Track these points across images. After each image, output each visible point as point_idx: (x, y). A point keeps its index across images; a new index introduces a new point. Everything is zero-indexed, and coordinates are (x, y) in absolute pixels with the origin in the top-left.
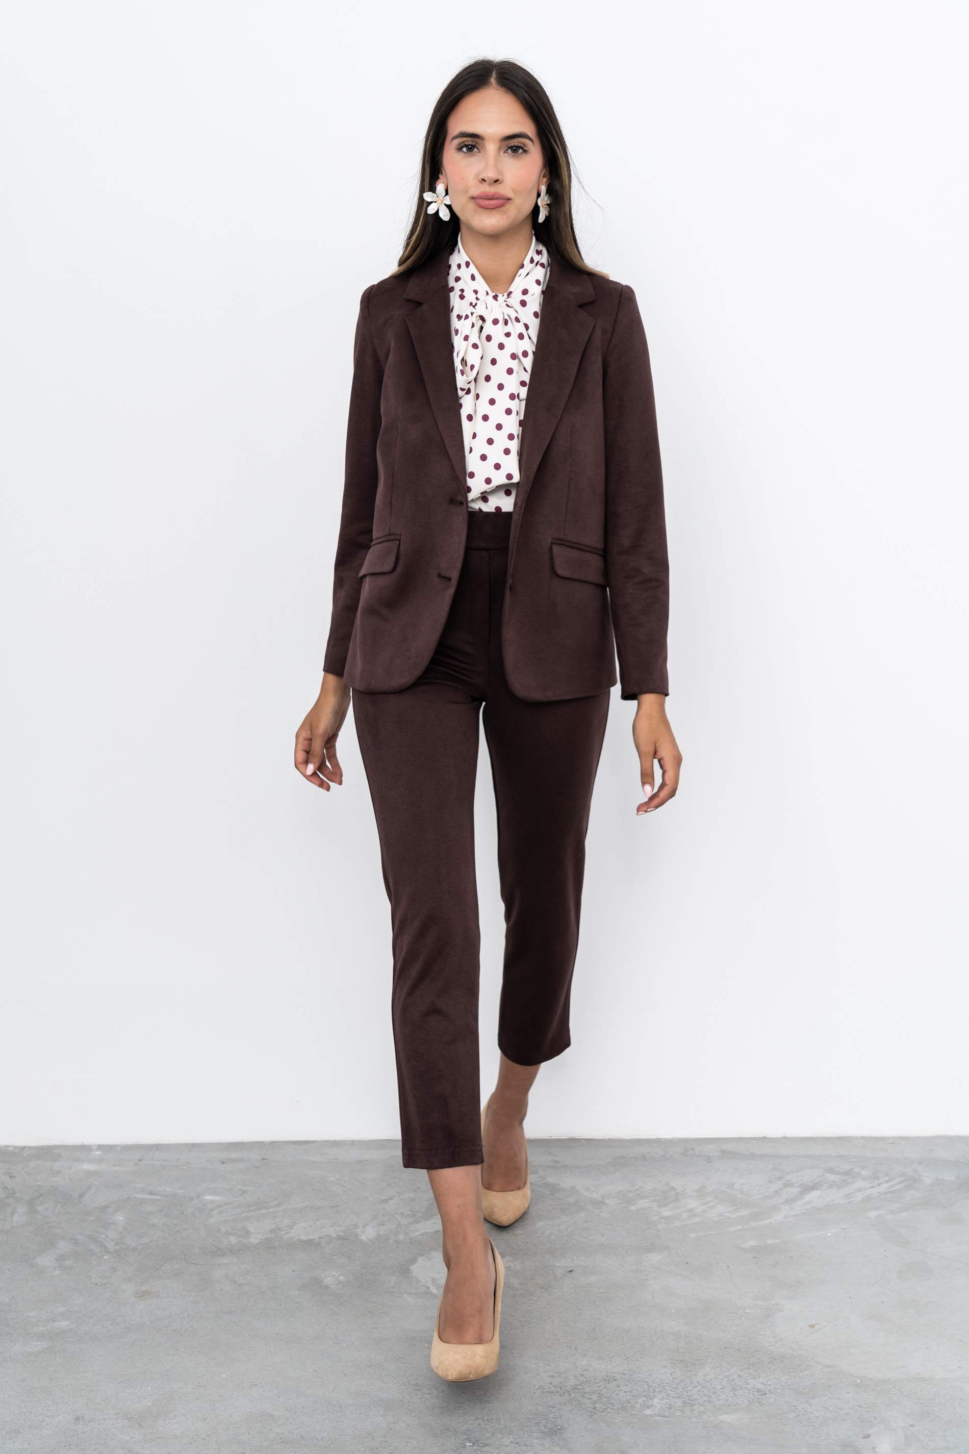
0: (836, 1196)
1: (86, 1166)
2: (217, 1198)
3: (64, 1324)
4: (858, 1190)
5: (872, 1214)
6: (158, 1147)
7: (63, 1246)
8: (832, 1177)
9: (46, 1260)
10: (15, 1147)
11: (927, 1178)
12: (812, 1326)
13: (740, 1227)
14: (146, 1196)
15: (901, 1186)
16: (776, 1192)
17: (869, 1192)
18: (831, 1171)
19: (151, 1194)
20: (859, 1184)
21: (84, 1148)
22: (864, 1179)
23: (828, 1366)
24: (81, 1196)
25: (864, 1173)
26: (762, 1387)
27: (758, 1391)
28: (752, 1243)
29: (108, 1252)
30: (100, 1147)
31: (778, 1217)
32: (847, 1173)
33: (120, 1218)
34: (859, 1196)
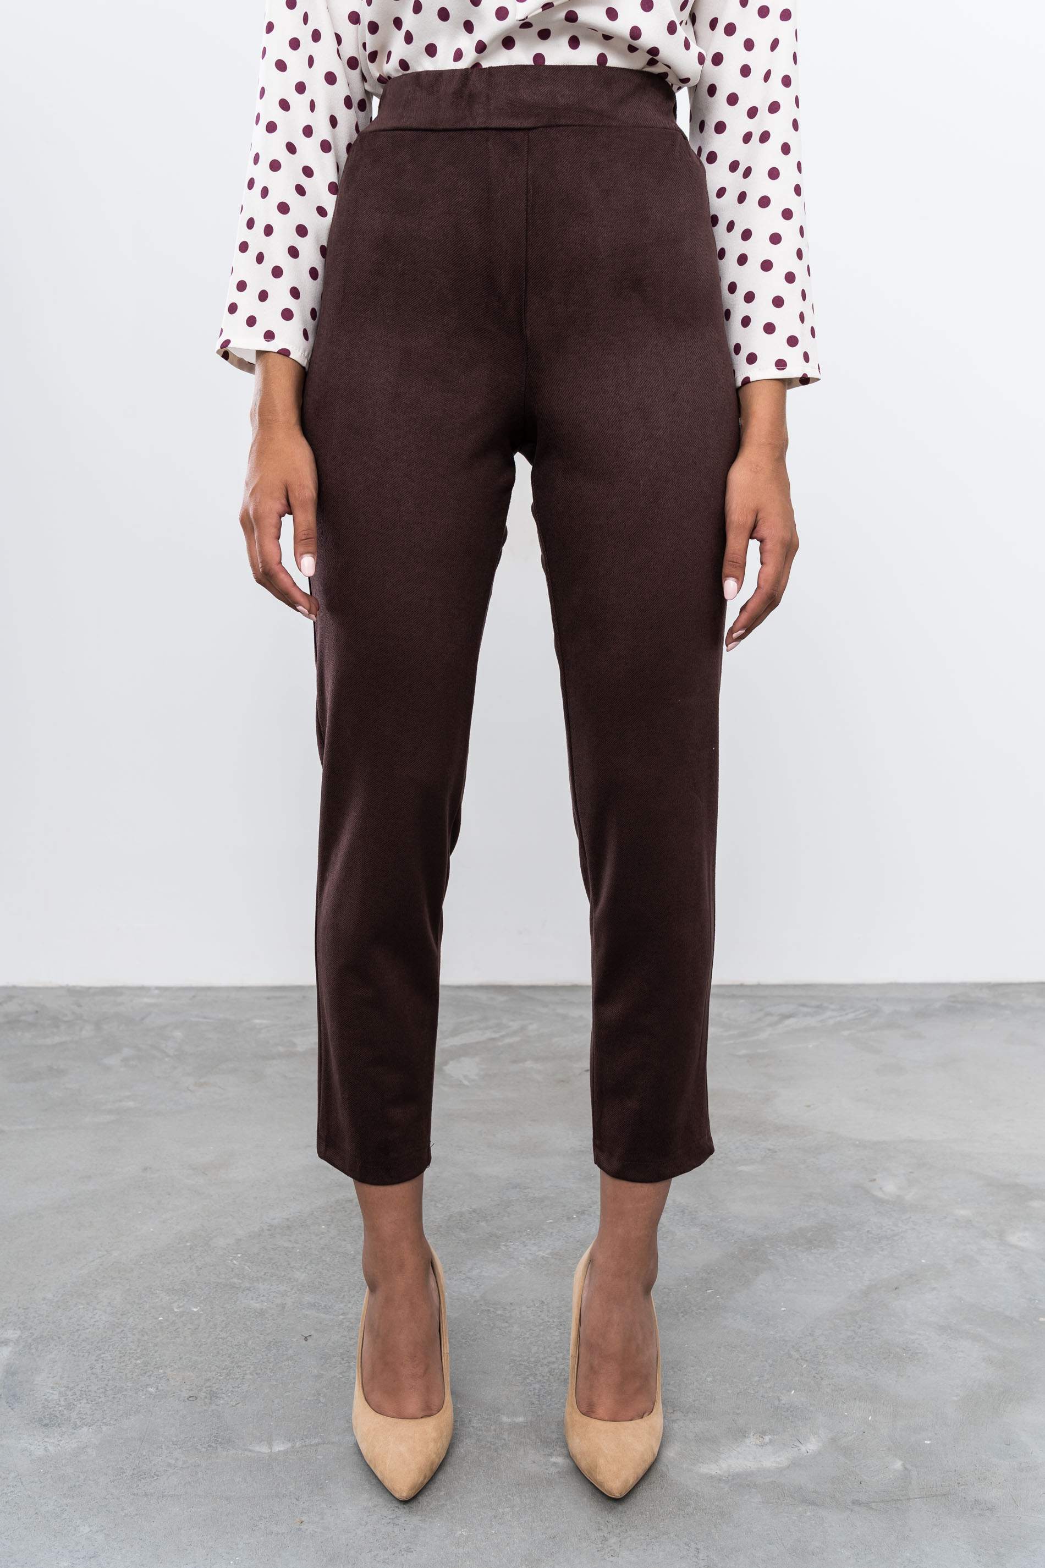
0: (812, 1021)
1: (146, 1000)
2: (265, 1021)
3: (131, 1104)
4: (830, 1018)
5: (846, 1033)
6: (209, 989)
7: (127, 1052)
8: (805, 1009)
9: (113, 1061)
10: (82, 987)
11: (887, 1009)
12: (809, 1106)
13: (732, 1042)
14: (201, 1020)
15: (864, 1015)
16: (759, 1019)
17: (839, 1019)
18: (804, 1005)
19: (205, 1018)
20: (829, 1014)
21: (142, 990)
22: (833, 1010)
23: (829, 1133)
24: (143, 1019)
25: (832, 1007)
26: (772, 1147)
27: (769, 1150)
28: (743, 1052)
29: (168, 1056)
30: (157, 988)
31: (763, 1036)
32: (818, 1007)
33: (178, 1034)
34: (831, 1022)
